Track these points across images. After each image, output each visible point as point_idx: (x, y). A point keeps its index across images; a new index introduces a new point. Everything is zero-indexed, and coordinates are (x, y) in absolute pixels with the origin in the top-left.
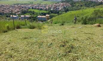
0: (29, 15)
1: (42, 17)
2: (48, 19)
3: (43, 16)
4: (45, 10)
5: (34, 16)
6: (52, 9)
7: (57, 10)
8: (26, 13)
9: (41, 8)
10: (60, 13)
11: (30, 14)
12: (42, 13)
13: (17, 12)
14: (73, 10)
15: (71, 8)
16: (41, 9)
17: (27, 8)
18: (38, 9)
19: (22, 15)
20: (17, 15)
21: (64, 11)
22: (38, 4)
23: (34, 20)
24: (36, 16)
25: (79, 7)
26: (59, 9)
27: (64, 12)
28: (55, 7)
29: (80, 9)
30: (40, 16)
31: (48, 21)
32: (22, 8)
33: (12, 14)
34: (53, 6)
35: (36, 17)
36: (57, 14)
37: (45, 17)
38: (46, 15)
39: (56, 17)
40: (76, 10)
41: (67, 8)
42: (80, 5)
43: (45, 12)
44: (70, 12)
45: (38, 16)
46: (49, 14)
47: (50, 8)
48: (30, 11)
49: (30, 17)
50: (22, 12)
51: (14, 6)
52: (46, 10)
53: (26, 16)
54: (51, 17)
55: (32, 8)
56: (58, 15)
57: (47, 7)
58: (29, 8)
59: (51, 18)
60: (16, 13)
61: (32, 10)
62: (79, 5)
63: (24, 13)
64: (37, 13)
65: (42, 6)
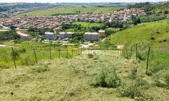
2: (103, 37)
3: (94, 32)
4: (98, 23)
5: (80, 33)
6: (110, 21)
7: (120, 21)
8: (68, 28)
9: (93, 19)
10: (124, 26)
11: (73, 30)
12: (93, 28)
13: (55, 27)
14: (149, 22)
15: (146, 18)
16: (93, 22)
17: (71, 21)
18: (87, 21)
19: (62, 31)
20: (55, 32)
21: (132, 24)
22: (88, 13)
23: (79, 39)
24: (82, 32)
25: (162, 16)
26: (123, 19)
28: (116, 17)
29: (163, 18)
30: (89, 33)
31: (102, 41)
32: (64, 20)
33: (47, 30)
34: (113, 16)
35: (82, 35)
36: (119, 29)
37: (96, 33)
38: (100, 31)
39: (116, 34)
40: (156, 21)
41: (137, 18)
42: (163, 12)
43: (98, 25)
44: (142, 24)
45: (85, 33)
46: (104, 28)
47: (106, 19)
48: (74, 25)
49: (73, 34)
50: (63, 28)
51: (52, 18)
52: (100, 22)
53: (68, 33)
54: (108, 34)
55: (79, 20)
56: (121, 30)
57: (102, 17)
58: (74, 21)
59: (107, 36)
60: (53, 28)
61: (78, 23)
62: (161, 12)
63: (65, 28)
64: (85, 28)
65: (95, 17)
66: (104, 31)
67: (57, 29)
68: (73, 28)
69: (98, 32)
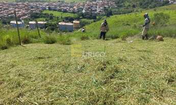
0: (43, 21)
1: (67, 24)
2: (78, 28)
3: (68, 22)
4: (71, 13)
5: (53, 23)
6: (84, 11)
7: (93, 12)
8: (38, 17)
9: (65, 8)
10: (97, 17)
11: (45, 19)
12: (67, 18)
13: (22, 16)
14: (120, 14)
15: (117, 10)
16: (65, 11)
17: (41, 9)
18: (60, 11)
19: (32, 21)
20: (23, 21)
21: (105, 15)
22: (59, 2)
23: (53, 29)
24: (55, 22)
25: (130, 9)
26: (96, 10)
27: (105, 17)
28: (89, 8)
29: (131, 12)
30: (64, 24)
31: (78, 31)
32: (32, 8)
33: (12, 18)
34: (86, 6)
35: (55, 25)
36: (92, 20)
37: (71, 24)
38: (74, 22)
39: (91, 25)
40: (125, 13)
41: (109, 10)
42: (131, 5)
43: (72, 15)
44: (114, 16)
45: (60, 23)
46: (78, 19)
47: (80, 10)
48: (45, 14)
49: (45, 24)
50: (31, 17)
51: (17, 5)
52: (74, 12)
53: (39, 22)
54: (82, 25)
55: (50, 9)
56: (95, 22)
57: (75, 7)
58: (44, 9)
59: (81, 27)
60: (20, 17)
61: (50, 12)
62: (129, 6)
63: (35, 17)
64: (58, 18)
65: (67, 6)
66: (78, 22)
67: (24, 17)
68: (44, 17)
69: (73, 23)
